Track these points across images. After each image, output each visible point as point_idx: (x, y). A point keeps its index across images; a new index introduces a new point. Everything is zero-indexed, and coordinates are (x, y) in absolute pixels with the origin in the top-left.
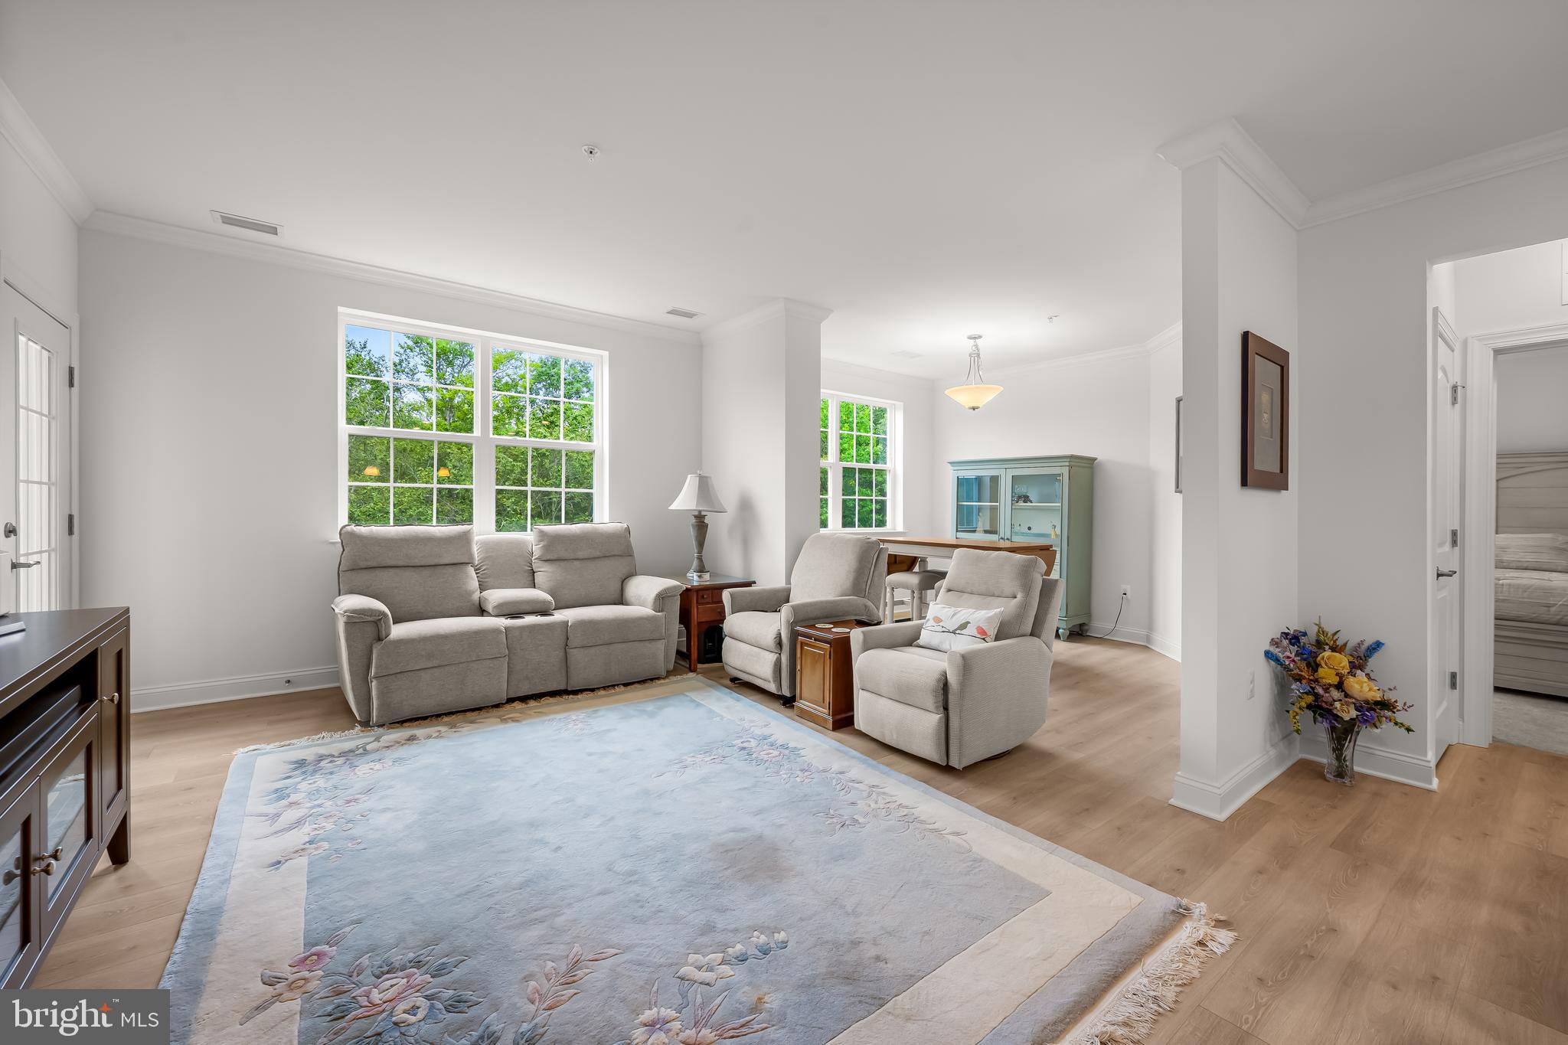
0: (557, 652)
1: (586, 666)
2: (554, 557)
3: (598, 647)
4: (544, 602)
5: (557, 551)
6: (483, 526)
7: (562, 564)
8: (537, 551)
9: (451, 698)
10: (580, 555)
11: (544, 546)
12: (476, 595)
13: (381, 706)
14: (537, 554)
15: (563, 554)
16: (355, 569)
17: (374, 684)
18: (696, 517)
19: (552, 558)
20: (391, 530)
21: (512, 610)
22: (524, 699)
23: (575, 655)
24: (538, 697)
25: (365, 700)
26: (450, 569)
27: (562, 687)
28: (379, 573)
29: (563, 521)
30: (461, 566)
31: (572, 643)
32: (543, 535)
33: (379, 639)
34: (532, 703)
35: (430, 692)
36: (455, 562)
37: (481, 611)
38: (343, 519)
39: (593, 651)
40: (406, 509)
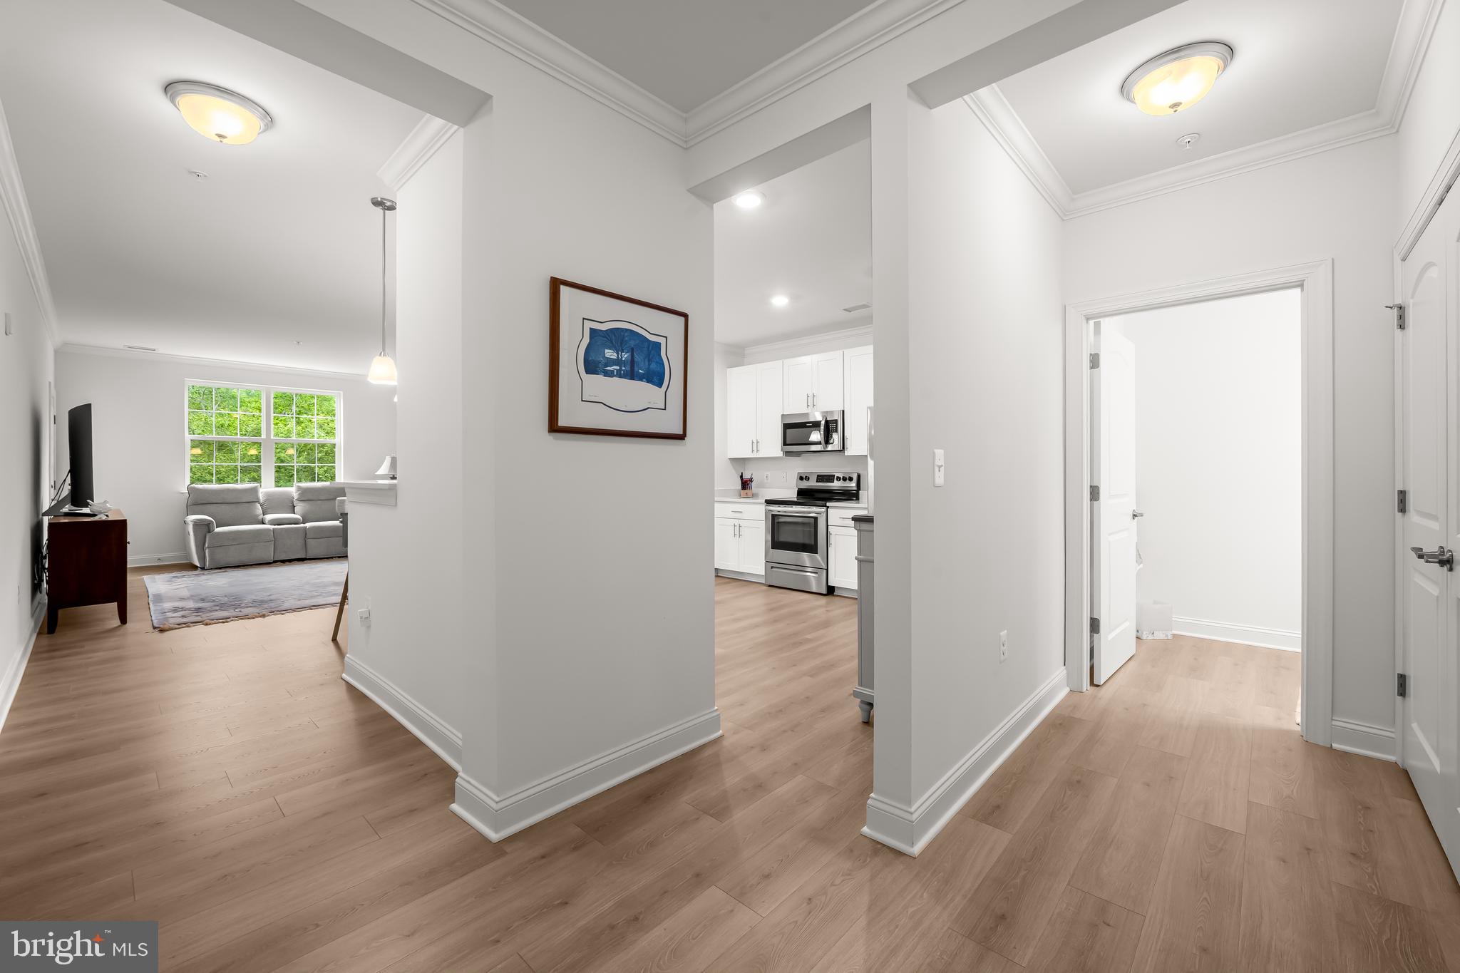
0: (301, 541)
1: (315, 548)
3: (323, 539)
4: (296, 519)
5: (306, 496)
6: (267, 486)
7: (311, 502)
8: (296, 496)
9: (245, 558)
10: (320, 497)
11: (299, 494)
12: (261, 516)
13: (210, 560)
14: (296, 497)
15: (311, 498)
16: (196, 504)
17: (207, 551)
19: (304, 499)
20: (215, 486)
21: (280, 522)
22: (283, 562)
23: (310, 542)
24: (290, 561)
25: (202, 557)
26: (247, 505)
27: (303, 557)
28: (208, 506)
30: (253, 503)
31: (308, 536)
32: (299, 488)
33: (209, 532)
35: (233, 555)
36: (251, 501)
37: (263, 523)
38: (188, 482)
39: (320, 540)
40: (224, 478)
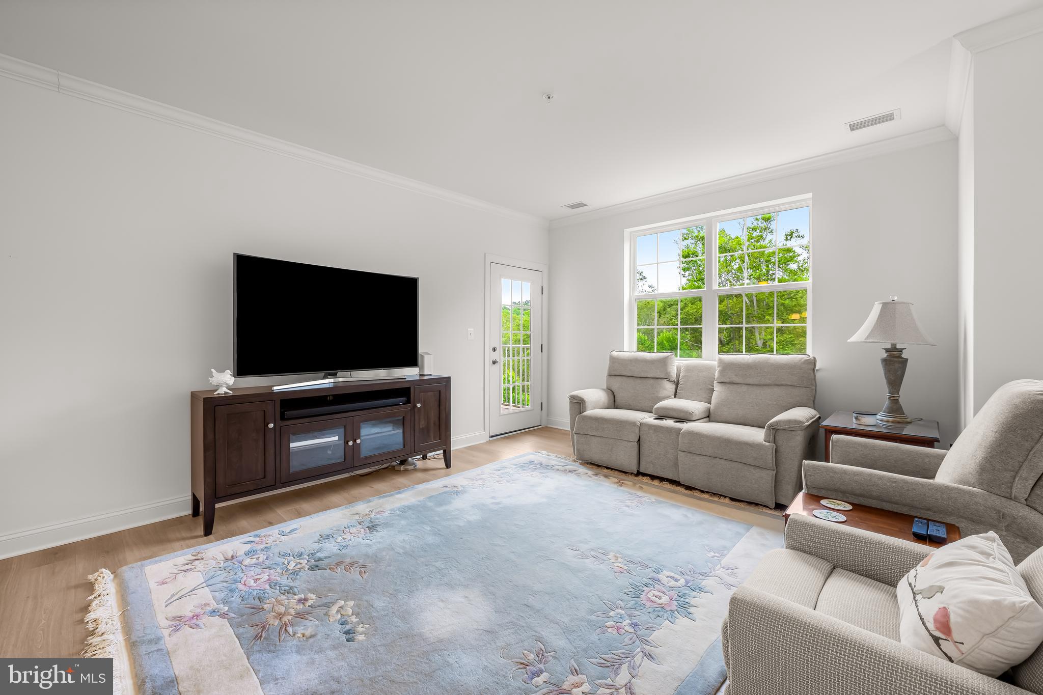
0: (673, 451)
2: (728, 380)
3: (702, 457)
5: (732, 376)
8: (717, 374)
10: (750, 381)
14: (716, 377)
18: (887, 350)
19: (725, 381)
21: (681, 415)
29: (775, 352)
30: (660, 380)
31: (680, 446)
33: (580, 413)
34: (656, 482)
36: (658, 377)
39: (698, 458)
